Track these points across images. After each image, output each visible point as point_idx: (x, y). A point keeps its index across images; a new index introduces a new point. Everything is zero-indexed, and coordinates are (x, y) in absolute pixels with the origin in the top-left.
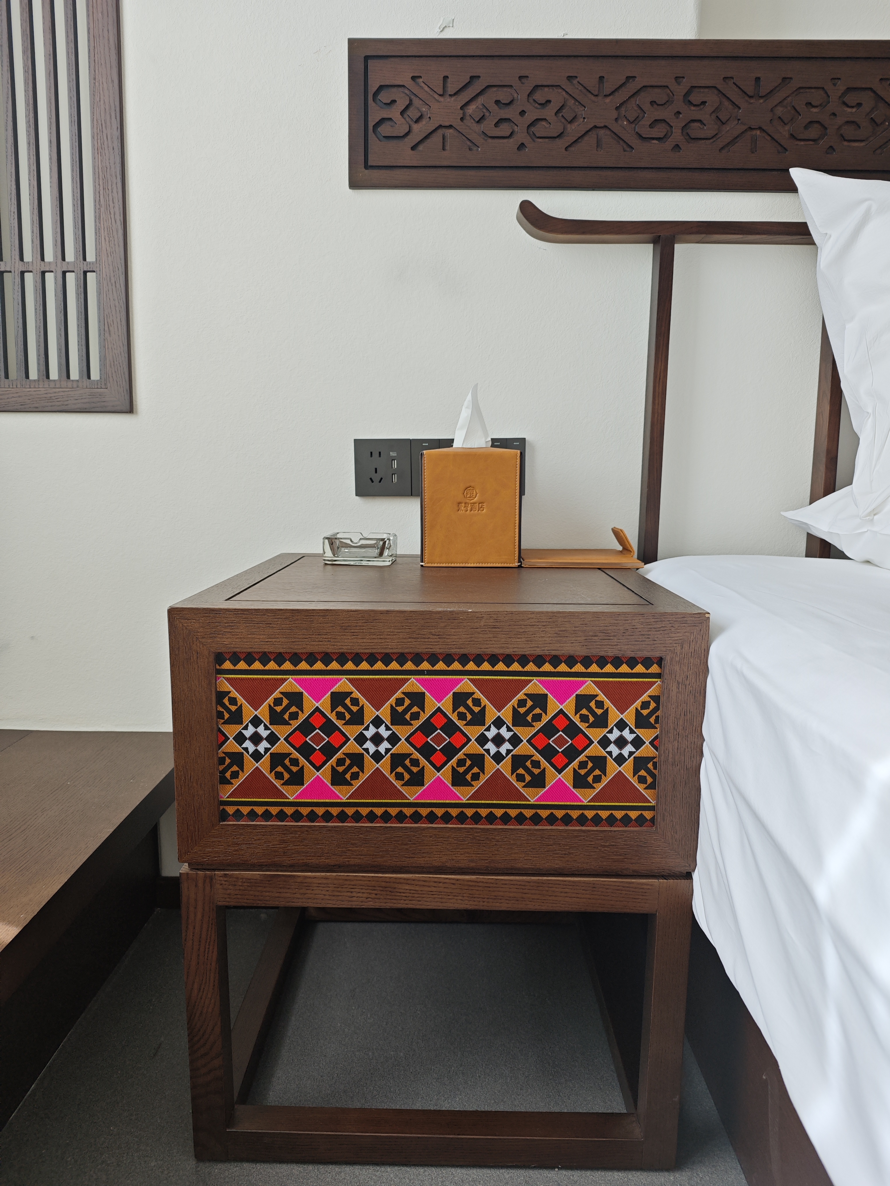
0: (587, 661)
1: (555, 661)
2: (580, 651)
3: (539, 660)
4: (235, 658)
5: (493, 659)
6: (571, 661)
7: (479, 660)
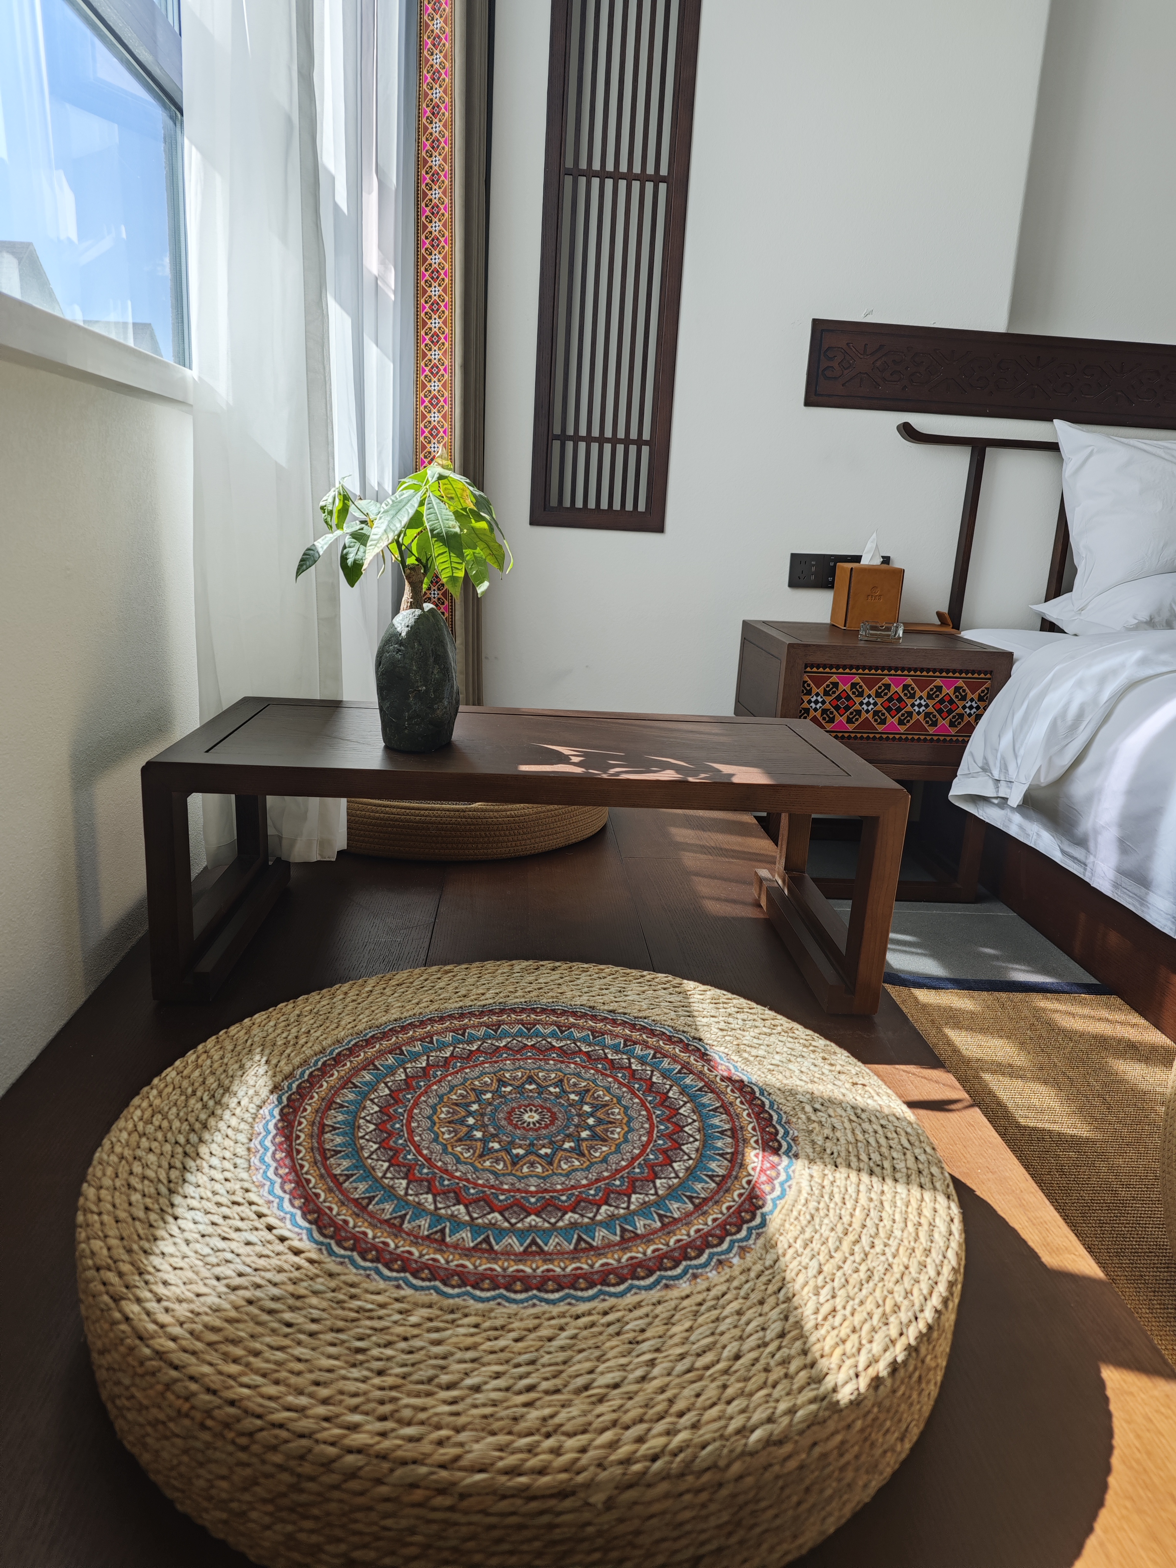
0: (961, 672)
1: (948, 671)
2: (959, 667)
3: (941, 671)
4: (812, 666)
5: (922, 670)
6: (954, 672)
7: (916, 670)
